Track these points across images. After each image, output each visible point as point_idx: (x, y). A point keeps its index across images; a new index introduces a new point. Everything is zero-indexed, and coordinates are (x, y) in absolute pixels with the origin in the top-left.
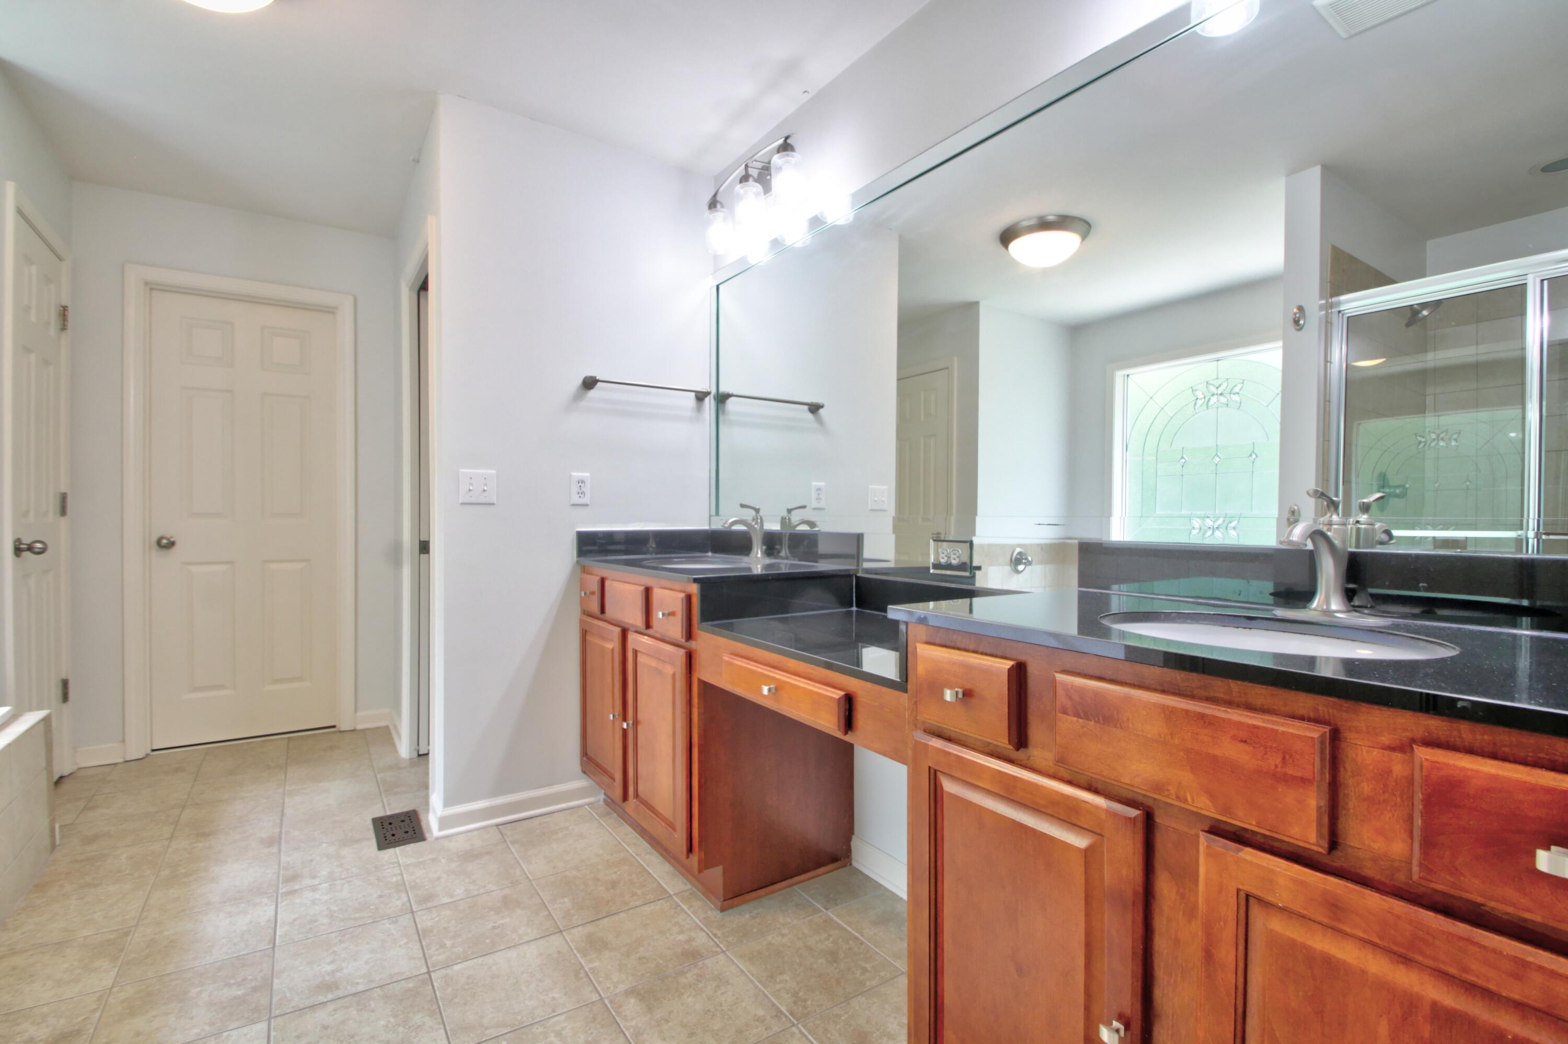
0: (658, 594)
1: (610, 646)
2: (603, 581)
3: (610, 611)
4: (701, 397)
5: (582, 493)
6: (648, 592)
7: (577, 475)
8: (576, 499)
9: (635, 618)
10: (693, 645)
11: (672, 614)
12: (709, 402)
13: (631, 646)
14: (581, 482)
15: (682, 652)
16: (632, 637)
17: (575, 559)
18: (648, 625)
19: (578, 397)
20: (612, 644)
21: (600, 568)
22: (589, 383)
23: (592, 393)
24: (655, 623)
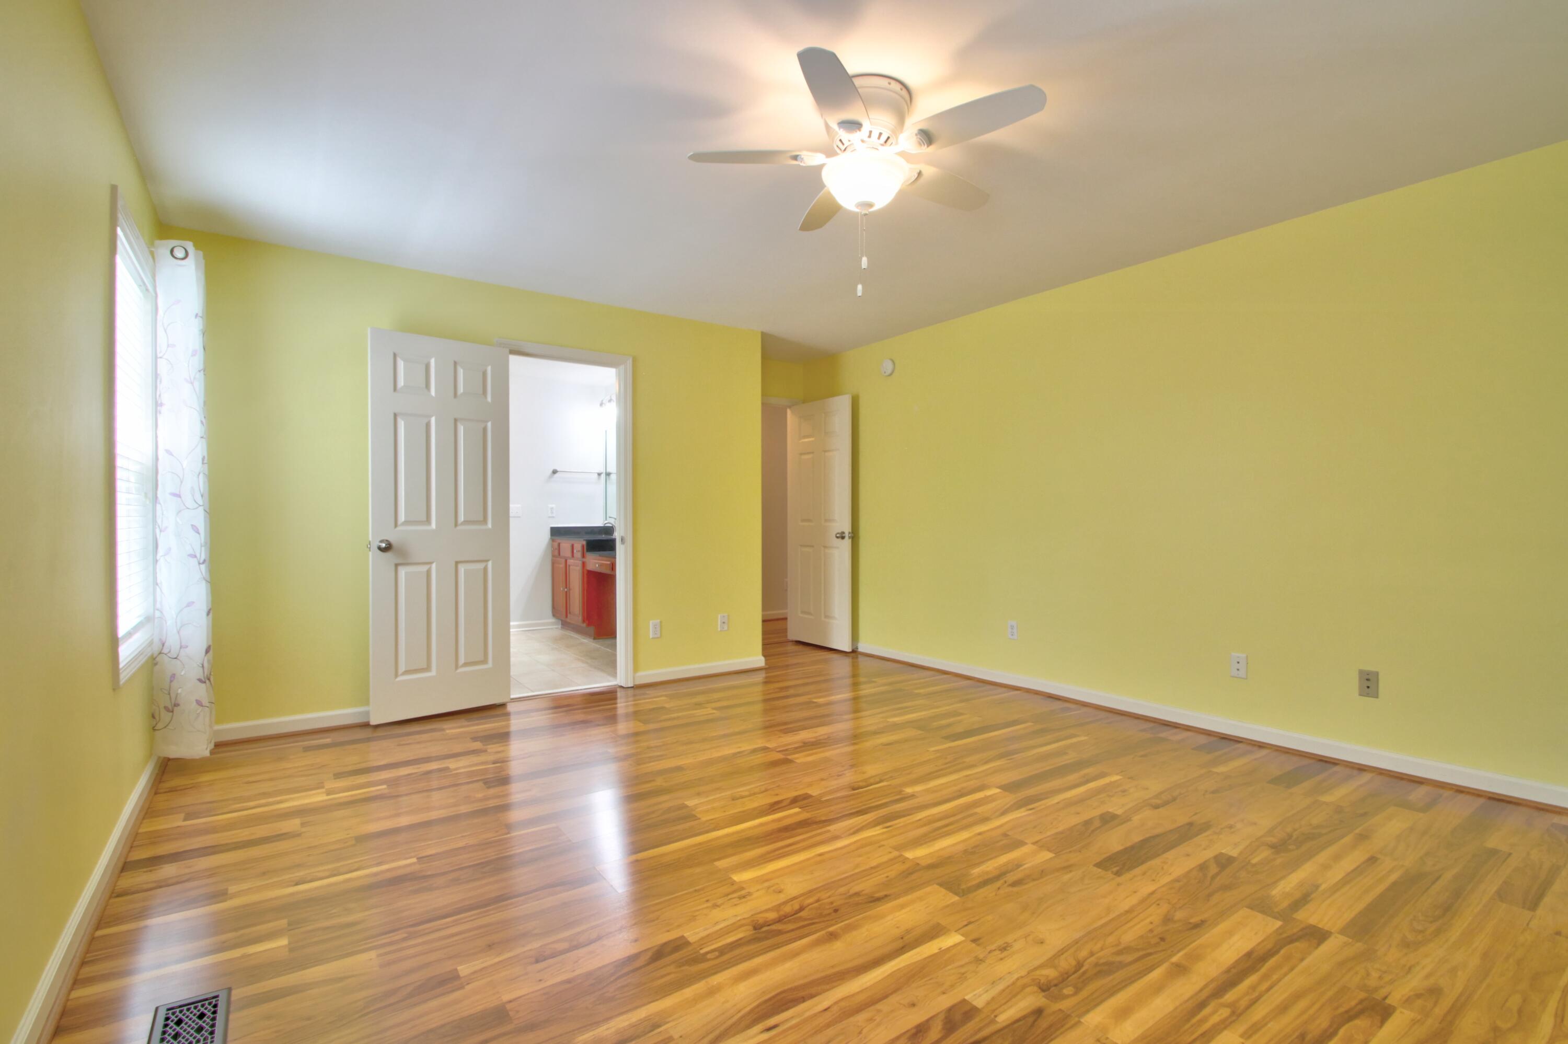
0: (575, 545)
1: (561, 566)
2: (559, 545)
3: (562, 554)
4: (599, 474)
5: (552, 513)
6: (573, 546)
7: (550, 506)
8: (550, 515)
9: (569, 554)
10: (584, 560)
11: (579, 551)
12: (603, 476)
13: (568, 564)
14: (552, 508)
15: (581, 562)
16: (568, 561)
17: (550, 536)
18: (573, 556)
19: (550, 477)
20: (562, 566)
21: (559, 540)
22: (555, 472)
23: (556, 475)
24: (575, 555)
